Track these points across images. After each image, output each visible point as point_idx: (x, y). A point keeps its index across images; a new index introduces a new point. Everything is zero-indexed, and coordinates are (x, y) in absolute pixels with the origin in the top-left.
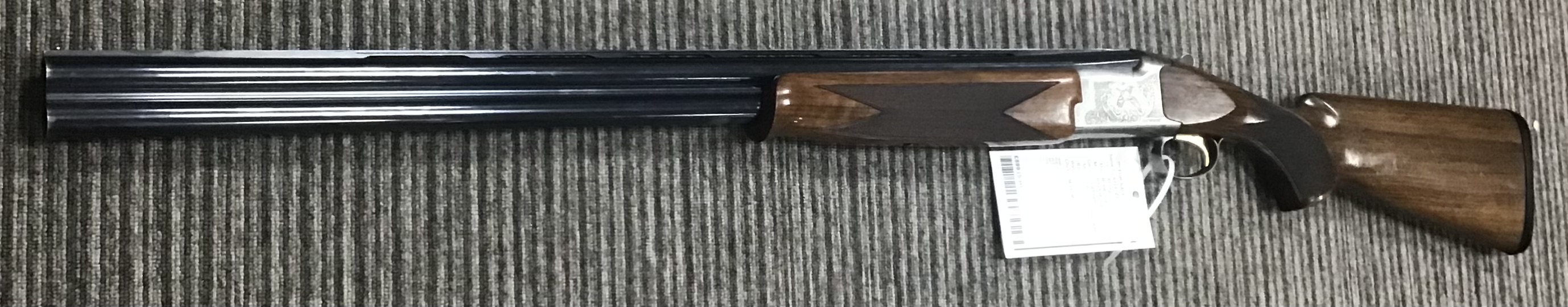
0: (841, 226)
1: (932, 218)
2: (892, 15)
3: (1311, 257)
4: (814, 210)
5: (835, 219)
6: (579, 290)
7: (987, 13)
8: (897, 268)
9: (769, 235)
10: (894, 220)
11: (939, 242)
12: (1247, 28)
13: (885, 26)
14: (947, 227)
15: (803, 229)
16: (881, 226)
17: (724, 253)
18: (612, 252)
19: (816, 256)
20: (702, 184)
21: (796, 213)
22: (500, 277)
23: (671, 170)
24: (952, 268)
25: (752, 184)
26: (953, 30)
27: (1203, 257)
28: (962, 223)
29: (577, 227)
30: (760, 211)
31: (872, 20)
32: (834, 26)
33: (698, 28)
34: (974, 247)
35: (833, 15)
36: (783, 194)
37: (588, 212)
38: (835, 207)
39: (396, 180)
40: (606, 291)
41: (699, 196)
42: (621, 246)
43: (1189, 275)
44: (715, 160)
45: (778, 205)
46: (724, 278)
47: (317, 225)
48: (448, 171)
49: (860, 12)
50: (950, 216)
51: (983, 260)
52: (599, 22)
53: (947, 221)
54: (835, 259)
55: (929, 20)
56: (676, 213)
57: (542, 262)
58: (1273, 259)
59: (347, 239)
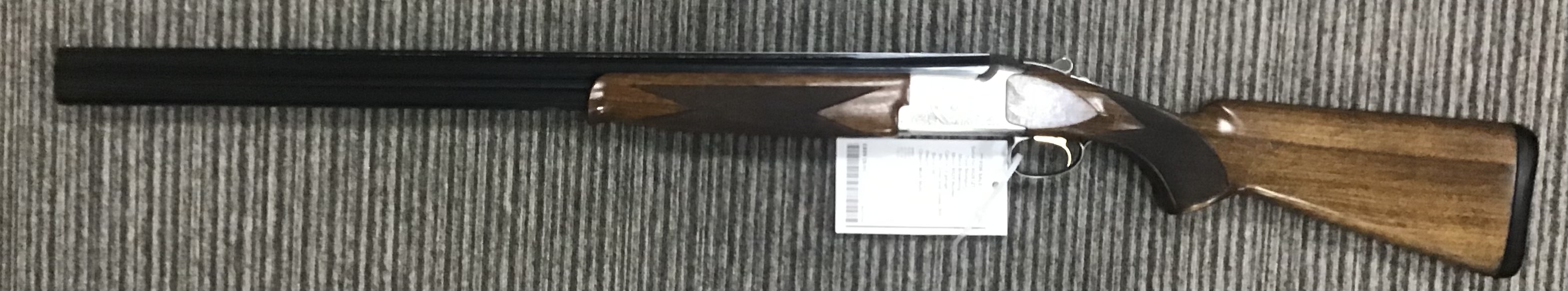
0: (680, 193)
1: (771, 192)
2: (749, 18)
3: (1214, 256)
4: (656, 179)
5: (675, 187)
6: (445, 227)
7: (851, 14)
8: (732, 232)
9: (611, 197)
10: (733, 191)
11: (777, 213)
12: (1167, 30)
13: (741, 26)
14: (786, 201)
15: (644, 193)
16: (720, 195)
17: (570, 207)
18: (474, 201)
19: (654, 216)
20: (556, 152)
21: (638, 181)
22: (384, 213)
23: (530, 141)
24: (787, 234)
25: (599, 155)
26: (812, 31)
27: (1074, 247)
28: (803, 198)
29: (446, 179)
30: (604, 177)
31: (729, 22)
32: (690, 27)
33: (561, 30)
34: (813, 220)
35: (690, 17)
36: (627, 165)
37: (456, 169)
38: (676, 177)
39: (309, 138)
40: (467, 230)
41: (552, 162)
42: (482, 196)
43: (1054, 262)
44: (568, 134)
45: (622, 173)
46: (569, 228)
47: (251, 166)
48: (348, 133)
49: (718, 16)
50: (790, 191)
51: (820, 231)
52: (475, 23)
53: (787, 195)
54: (671, 219)
55: (788, 21)
56: (532, 174)
57: (416, 204)
58: (1163, 254)
59: (271, 178)
